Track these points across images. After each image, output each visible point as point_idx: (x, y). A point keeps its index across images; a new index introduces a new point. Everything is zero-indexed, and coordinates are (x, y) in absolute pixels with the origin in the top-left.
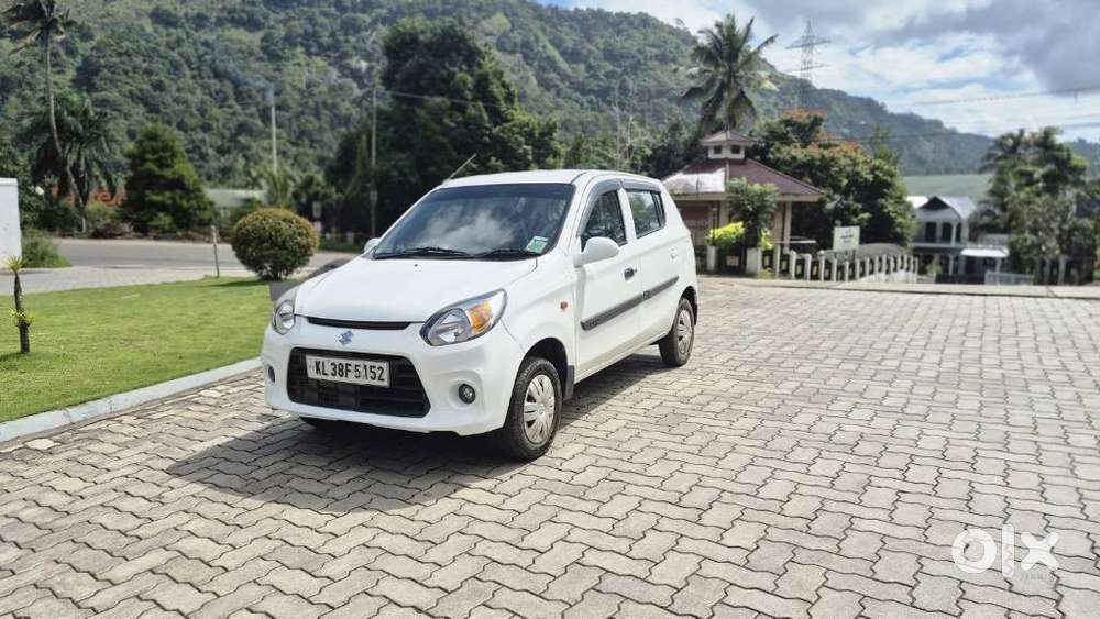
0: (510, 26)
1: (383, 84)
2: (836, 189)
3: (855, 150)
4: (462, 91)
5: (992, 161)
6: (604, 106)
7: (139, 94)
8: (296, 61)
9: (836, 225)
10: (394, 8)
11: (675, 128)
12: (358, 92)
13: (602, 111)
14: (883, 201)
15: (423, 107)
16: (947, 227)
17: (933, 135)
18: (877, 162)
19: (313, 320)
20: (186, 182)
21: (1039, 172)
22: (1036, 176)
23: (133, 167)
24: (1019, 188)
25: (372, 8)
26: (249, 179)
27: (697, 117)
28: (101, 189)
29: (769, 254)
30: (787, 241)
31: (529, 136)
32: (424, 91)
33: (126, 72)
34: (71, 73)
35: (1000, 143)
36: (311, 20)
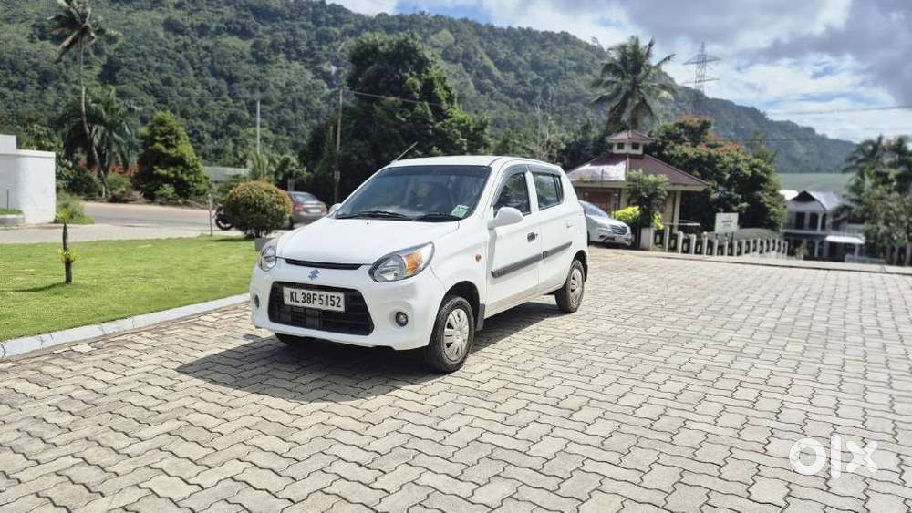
0: (453, 40)
1: (348, 85)
2: (720, 181)
3: (738, 150)
4: (412, 93)
5: (854, 163)
6: (529, 108)
7: (151, 87)
8: (278, 64)
9: (719, 212)
10: (361, 24)
11: (586, 128)
12: (328, 91)
13: (527, 112)
14: (759, 193)
15: (379, 104)
16: (814, 217)
17: (807, 139)
18: (756, 161)
19: (290, 261)
20: (187, 160)
21: (893, 173)
22: (891, 176)
23: (145, 146)
24: (875, 186)
25: (342, 23)
26: (236, 159)
27: (606, 118)
28: (117, 163)
29: (660, 233)
30: (676, 223)
31: (465, 131)
32: (381, 92)
33: (141, 70)
34: (98, 69)
35: (861, 148)
36: (292, 32)
